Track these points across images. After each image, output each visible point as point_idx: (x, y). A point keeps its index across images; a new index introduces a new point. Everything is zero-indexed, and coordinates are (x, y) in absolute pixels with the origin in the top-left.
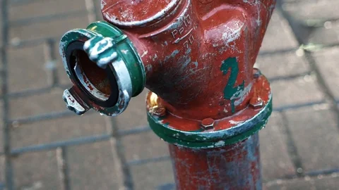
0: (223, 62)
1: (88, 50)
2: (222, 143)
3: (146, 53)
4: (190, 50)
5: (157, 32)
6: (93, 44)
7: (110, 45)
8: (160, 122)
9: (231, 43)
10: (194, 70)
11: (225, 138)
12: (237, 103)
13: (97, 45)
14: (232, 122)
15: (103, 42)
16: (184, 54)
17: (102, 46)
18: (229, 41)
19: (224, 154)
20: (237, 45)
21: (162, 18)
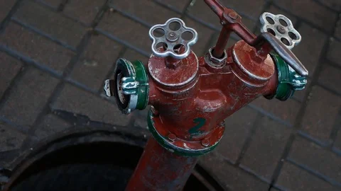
0: (197, 118)
1: (123, 82)
2: (173, 151)
3: (154, 96)
5: (166, 91)
6: (127, 81)
7: (135, 87)
8: (152, 117)
11: (175, 150)
12: (194, 137)
13: (128, 83)
14: (185, 145)
15: (132, 83)
17: (130, 85)
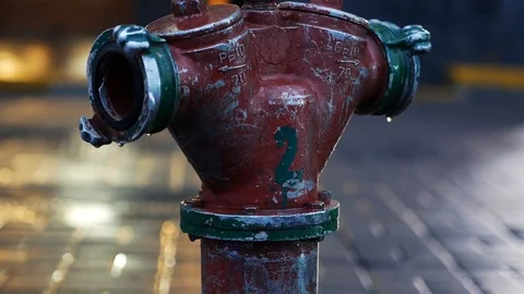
0: (279, 129)
2: (263, 236)
3: (185, 71)
4: (238, 90)
5: (202, 49)
7: (143, 31)
9: (291, 107)
10: (241, 122)
11: (268, 228)
12: (291, 195)
13: (128, 28)
16: (231, 91)
17: (133, 29)
18: (289, 103)
19: (266, 264)
20: (297, 114)
21: (210, 32)
